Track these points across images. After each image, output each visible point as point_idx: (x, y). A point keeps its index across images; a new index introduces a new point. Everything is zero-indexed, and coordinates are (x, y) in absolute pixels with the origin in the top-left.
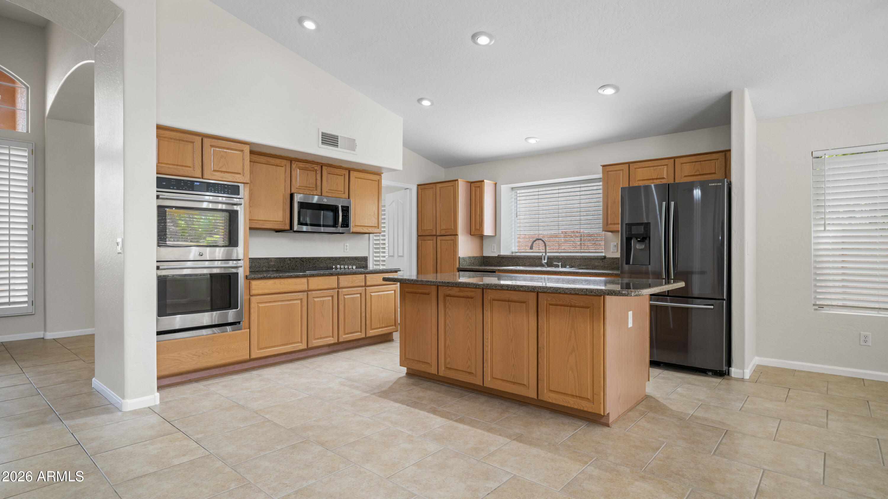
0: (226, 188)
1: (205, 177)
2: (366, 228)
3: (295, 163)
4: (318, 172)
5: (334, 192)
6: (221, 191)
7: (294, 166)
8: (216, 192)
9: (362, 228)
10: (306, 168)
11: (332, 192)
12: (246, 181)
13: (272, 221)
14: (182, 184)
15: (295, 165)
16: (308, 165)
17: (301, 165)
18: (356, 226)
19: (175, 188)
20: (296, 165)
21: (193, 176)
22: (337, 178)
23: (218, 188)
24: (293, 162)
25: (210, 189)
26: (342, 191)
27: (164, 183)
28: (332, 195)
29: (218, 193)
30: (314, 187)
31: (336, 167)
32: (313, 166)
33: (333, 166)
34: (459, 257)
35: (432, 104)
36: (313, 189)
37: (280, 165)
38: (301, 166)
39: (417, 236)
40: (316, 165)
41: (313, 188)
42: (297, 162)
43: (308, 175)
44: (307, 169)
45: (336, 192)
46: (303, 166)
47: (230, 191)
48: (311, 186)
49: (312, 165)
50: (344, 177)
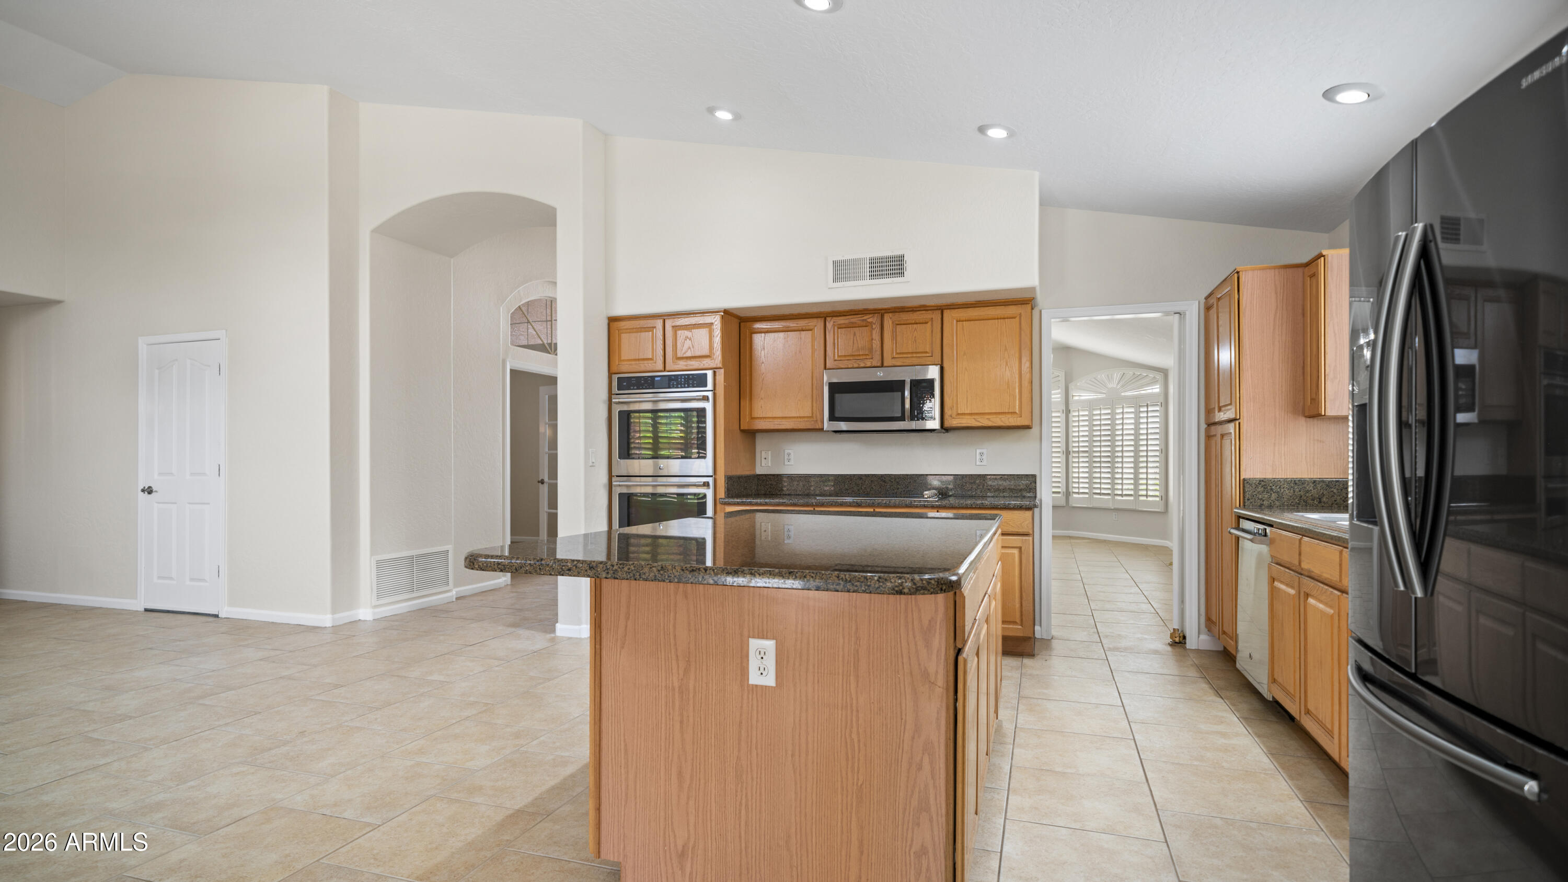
0: (691, 379)
1: (667, 368)
2: (987, 417)
3: (830, 321)
4: (874, 326)
5: (909, 356)
6: (684, 384)
7: (829, 325)
8: (679, 386)
9: (974, 419)
10: (852, 323)
11: (905, 356)
12: (717, 365)
13: (794, 417)
14: (642, 382)
15: (832, 323)
16: (855, 319)
17: (841, 320)
18: (958, 414)
19: (635, 387)
20: (834, 322)
21: (655, 369)
22: (915, 329)
23: (681, 380)
24: (828, 318)
25: (672, 383)
26: (926, 352)
27: (625, 384)
28: (904, 363)
29: (681, 387)
30: (867, 353)
31: (915, 309)
32: (865, 318)
33: (907, 310)
34: (1244, 480)
35: (1011, 134)
36: (867, 357)
37: (807, 328)
38: (842, 322)
39: (1203, 426)
40: (871, 316)
41: (866, 355)
42: (834, 318)
43: (855, 334)
44: (854, 325)
45: (915, 355)
46: (847, 321)
47: (695, 382)
48: (861, 353)
49: (863, 317)
50: (932, 325)
